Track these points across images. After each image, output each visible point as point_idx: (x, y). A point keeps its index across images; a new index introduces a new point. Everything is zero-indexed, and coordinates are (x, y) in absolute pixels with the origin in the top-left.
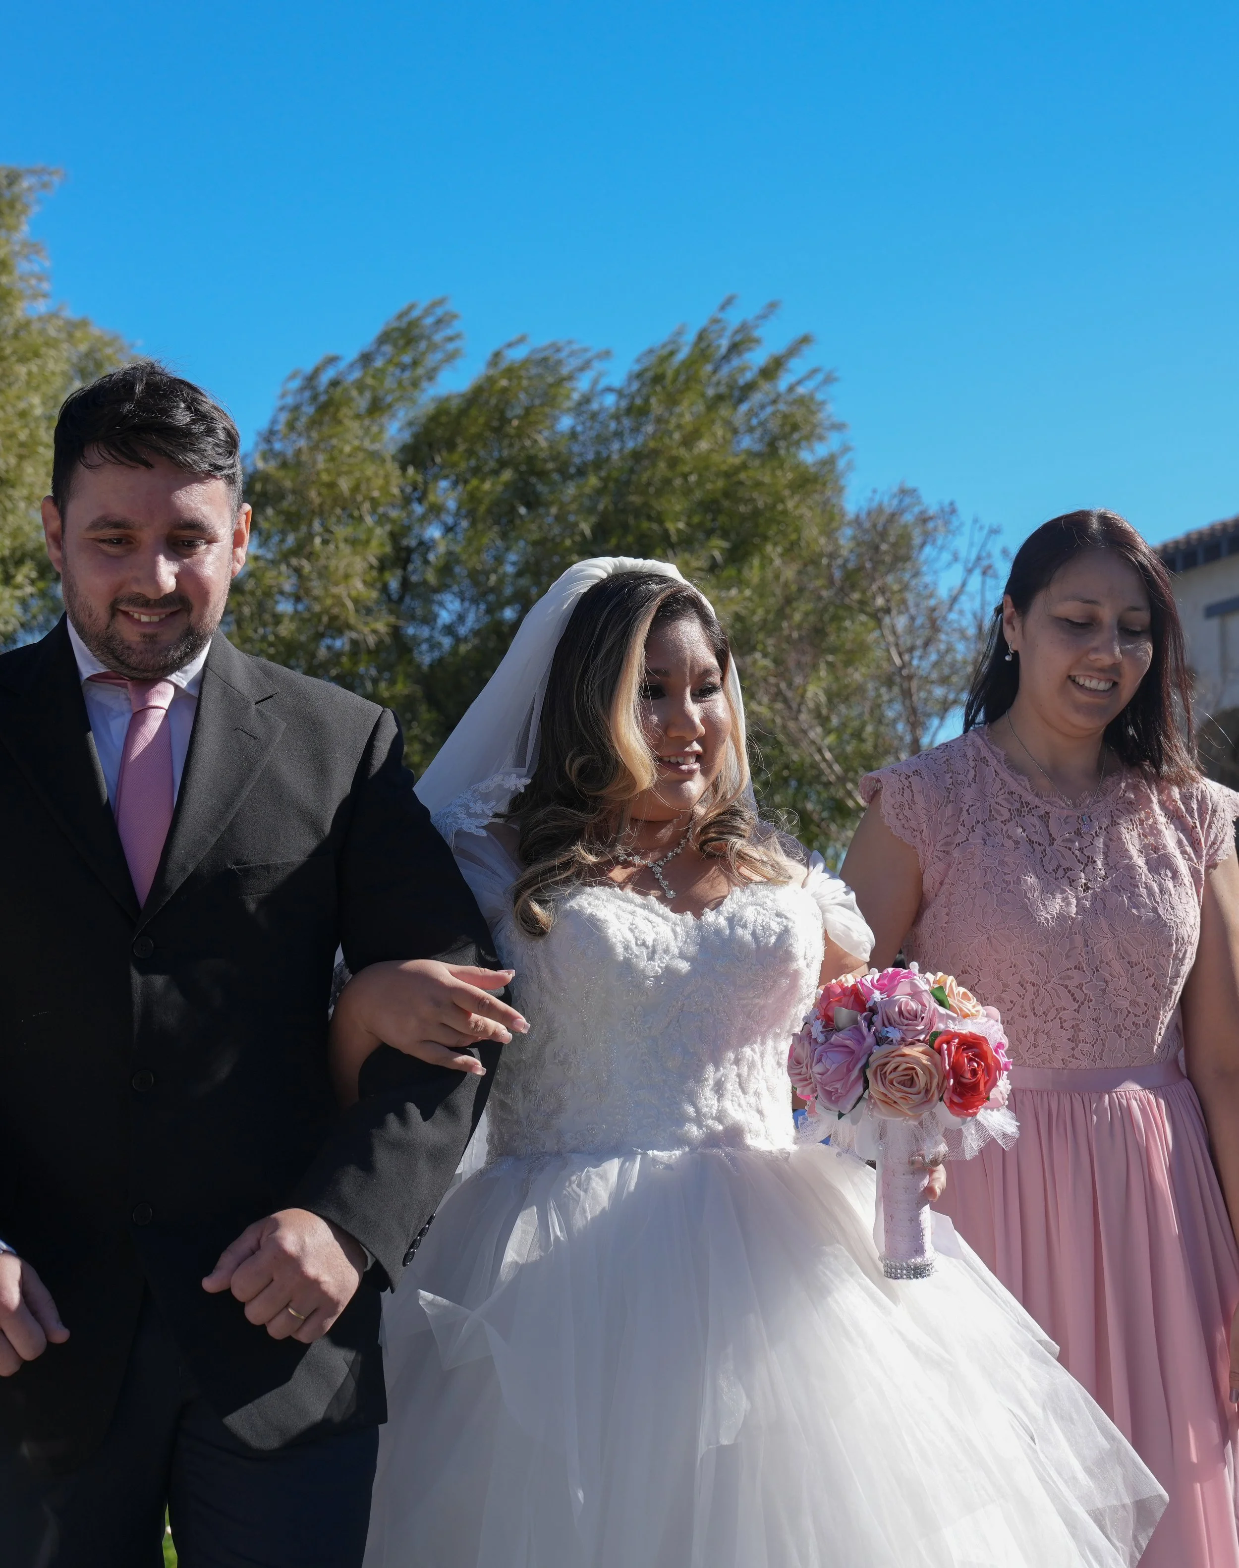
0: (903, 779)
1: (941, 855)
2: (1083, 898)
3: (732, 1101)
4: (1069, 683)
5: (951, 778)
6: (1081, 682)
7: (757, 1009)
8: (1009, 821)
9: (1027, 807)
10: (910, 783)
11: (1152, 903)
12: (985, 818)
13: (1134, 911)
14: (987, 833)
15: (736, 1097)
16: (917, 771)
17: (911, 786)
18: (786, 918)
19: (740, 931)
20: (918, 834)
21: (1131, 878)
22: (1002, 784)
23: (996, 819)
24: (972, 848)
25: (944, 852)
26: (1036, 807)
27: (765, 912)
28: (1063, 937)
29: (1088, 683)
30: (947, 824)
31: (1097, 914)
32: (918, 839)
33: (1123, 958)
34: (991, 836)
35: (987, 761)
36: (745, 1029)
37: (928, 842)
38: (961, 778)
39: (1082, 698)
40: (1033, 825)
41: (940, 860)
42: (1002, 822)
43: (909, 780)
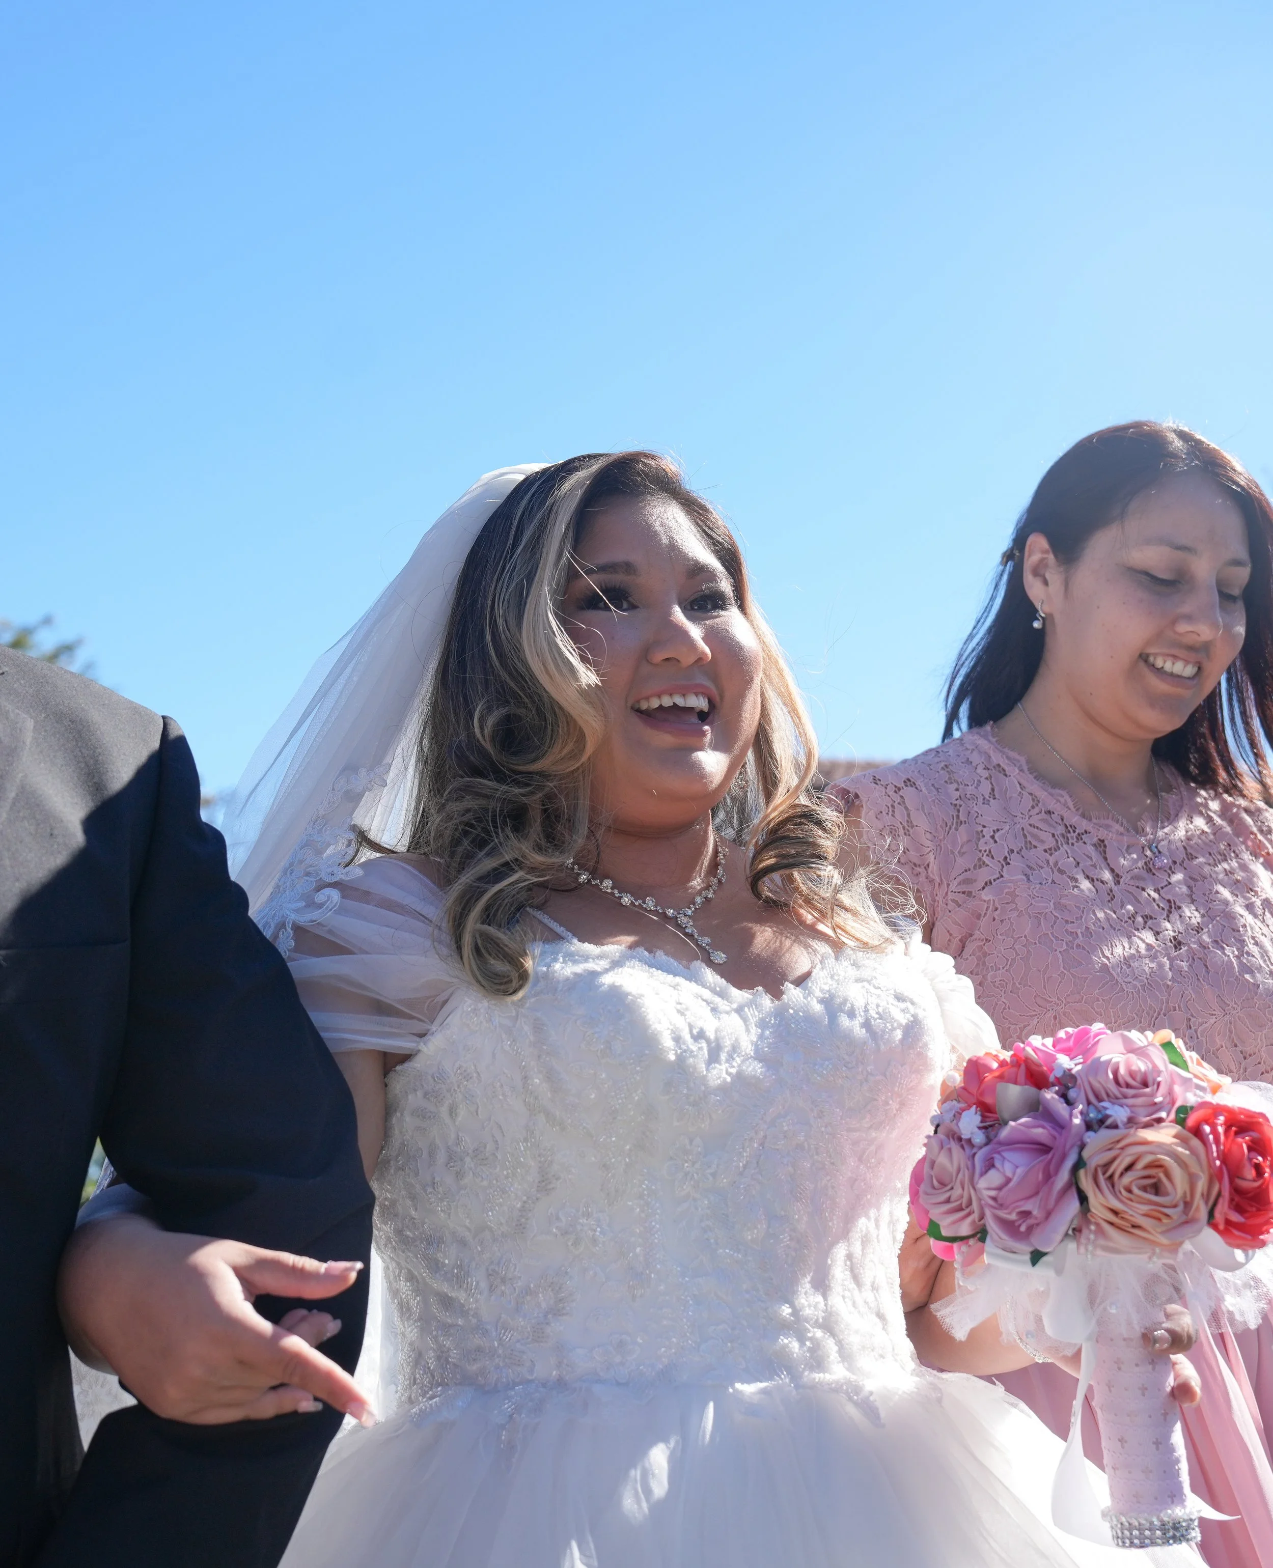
0: (891, 793)
1: (960, 898)
2: (1176, 958)
3: (844, 1297)
4: (1142, 664)
5: (957, 790)
6: (1159, 663)
7: (873, 1148)
8: (1056, 850)
9: (1074, 832)
10: (902, 797)
11: (1268, 966)
12: (1020, 845)
13: (1247, 976)
14: (1029, 867)
15: (849, 1290)
16: (909, 780)
17: (904, 802)
18: (913, 1003)
19: (844, 1021)
20: (921, 870)
21: (1234, 930)
22: (1033, 800)
23: (1035, 847)
24: (1010, 888)
25: (964, 893)
26: (1086, 832)
27: (878, 992)
28: (1159, 1014)
29: (1168, 666)
30: (962, 854)
31: (1198, 979)
32: (922, 879)
33: (1236, 1046)
34: (1035, 870)
35: (1004, 770)
36: (856, 1180)
37: (937, 879)
38: (970, 790)
39: (1161, 686)
40: (1088, 856)
41: (959, 906)
42: (1045, 851)
43: (901, 793)
